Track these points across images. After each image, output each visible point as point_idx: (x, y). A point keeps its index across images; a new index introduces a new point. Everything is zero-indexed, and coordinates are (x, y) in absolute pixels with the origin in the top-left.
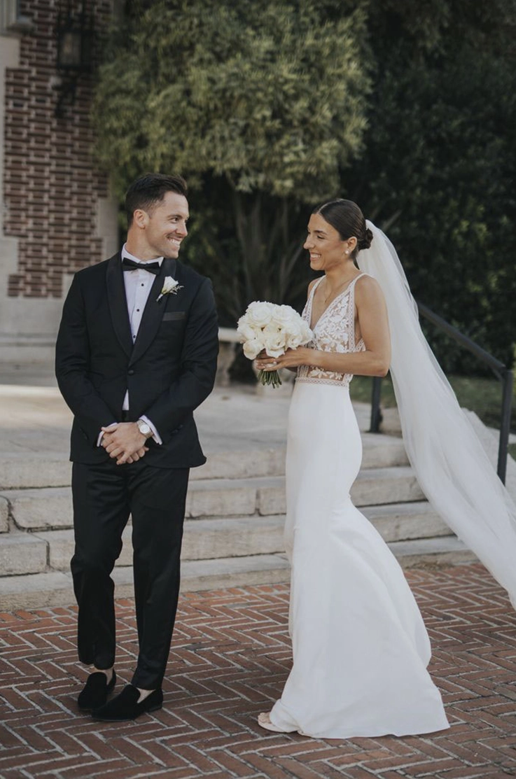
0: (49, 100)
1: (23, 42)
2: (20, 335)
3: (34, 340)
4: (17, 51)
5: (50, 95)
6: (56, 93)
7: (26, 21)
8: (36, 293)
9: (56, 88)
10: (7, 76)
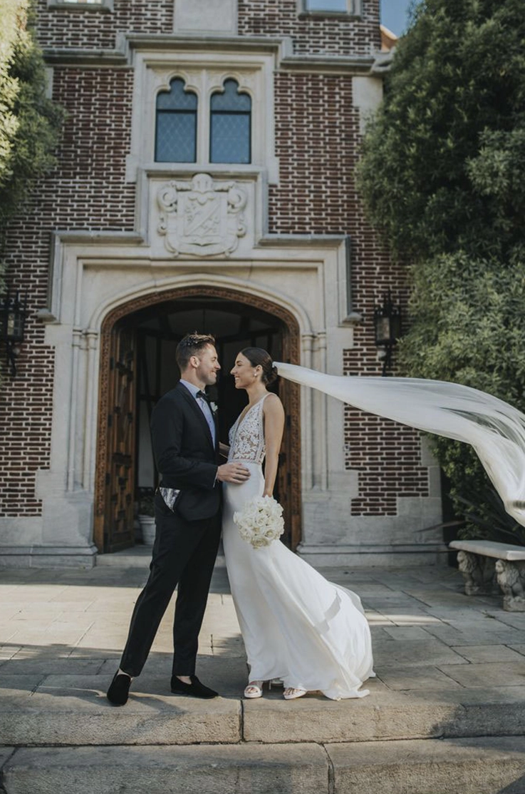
0: (377, 368)
1: (355, 330)
2: (362, 545)
3: (372, 550)
4: (352, 337)
5: (379, 364)
6: (382, 363)
7: (357, 316)
8: (374, 512)
9: (381, 359)
10: (345, 354)
